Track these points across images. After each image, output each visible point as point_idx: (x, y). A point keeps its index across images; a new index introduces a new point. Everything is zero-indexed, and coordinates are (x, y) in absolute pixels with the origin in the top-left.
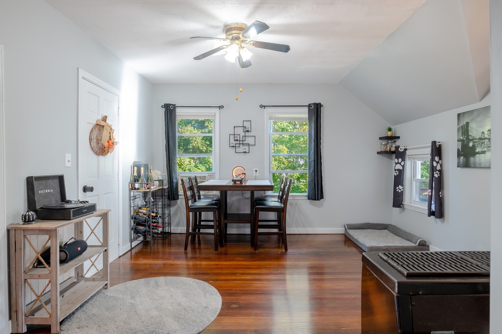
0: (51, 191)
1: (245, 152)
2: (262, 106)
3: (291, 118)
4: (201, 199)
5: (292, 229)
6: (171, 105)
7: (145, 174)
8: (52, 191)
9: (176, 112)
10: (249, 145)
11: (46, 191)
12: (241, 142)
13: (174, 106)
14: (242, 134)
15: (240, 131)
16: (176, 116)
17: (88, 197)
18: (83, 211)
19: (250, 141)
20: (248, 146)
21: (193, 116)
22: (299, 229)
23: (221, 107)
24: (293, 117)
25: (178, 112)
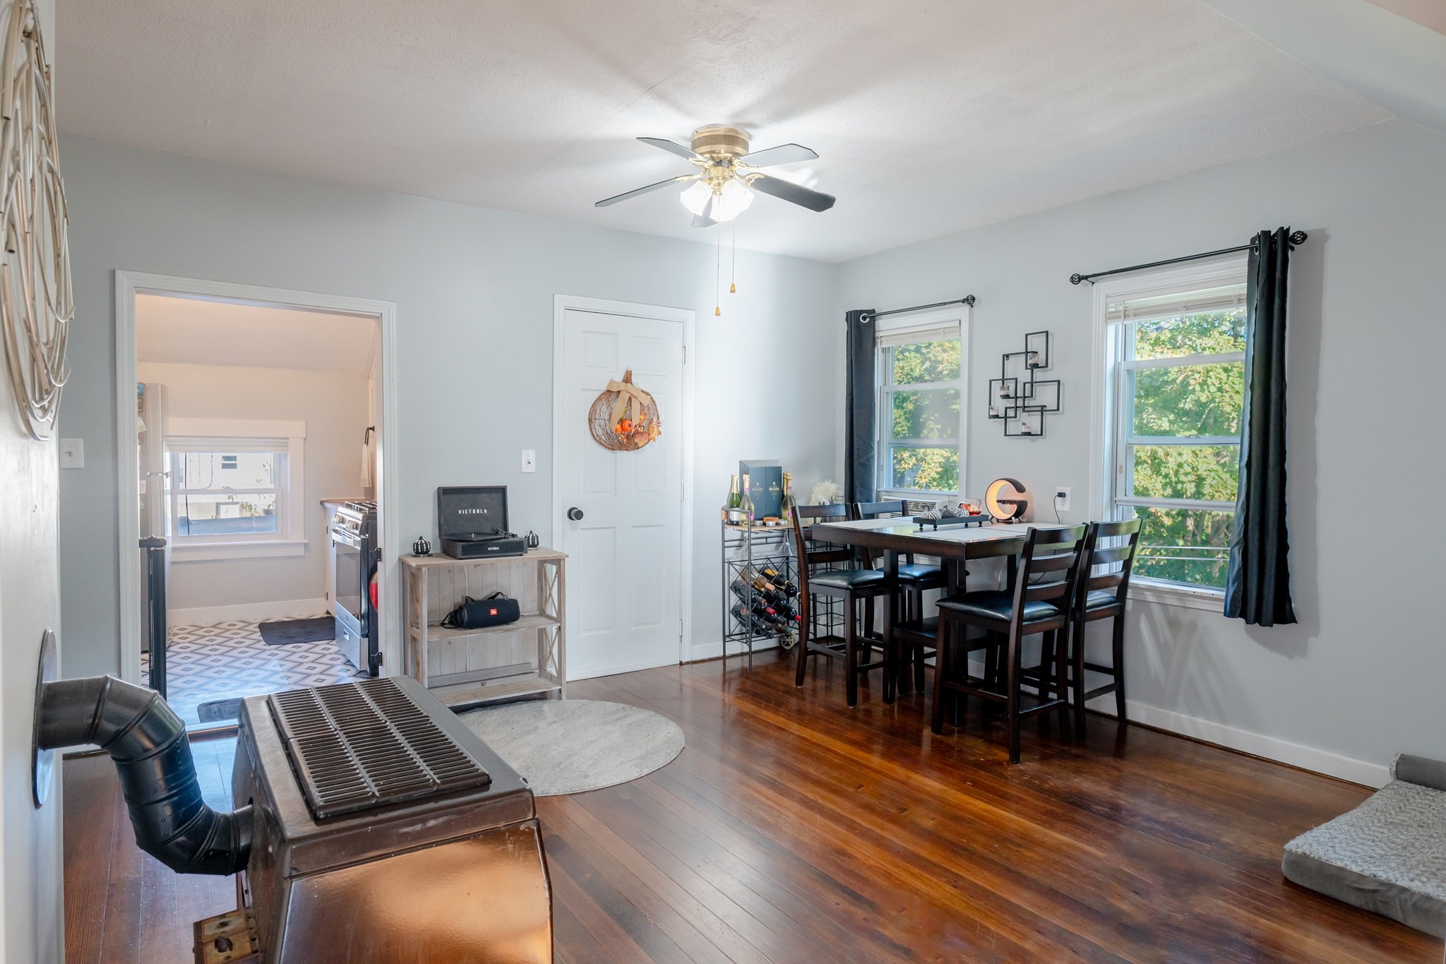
0: (483, 511)
1: (1029, 434)
2: (1077, 279)
3: (1184, 305)
4: (915, 566)
5: (1174, 713)
6: (861, 312)
7: (766, 490)
8: (485, 511)
9: (877, 329)
10: (1043, 409)
11: (472, 511)
12: (1020, 403)
13: (872, 315)
14: (1025, 376)
15: (1018, 369)
16: (877, 340)
17: (582, 529)
18: (490, 549)
19: (1045, 396)
20: (1038, 415)
21: (912, 334)
22: (1200, 720)
23: (970, 301)
24: (1188, 302)
25: (881, 329)
